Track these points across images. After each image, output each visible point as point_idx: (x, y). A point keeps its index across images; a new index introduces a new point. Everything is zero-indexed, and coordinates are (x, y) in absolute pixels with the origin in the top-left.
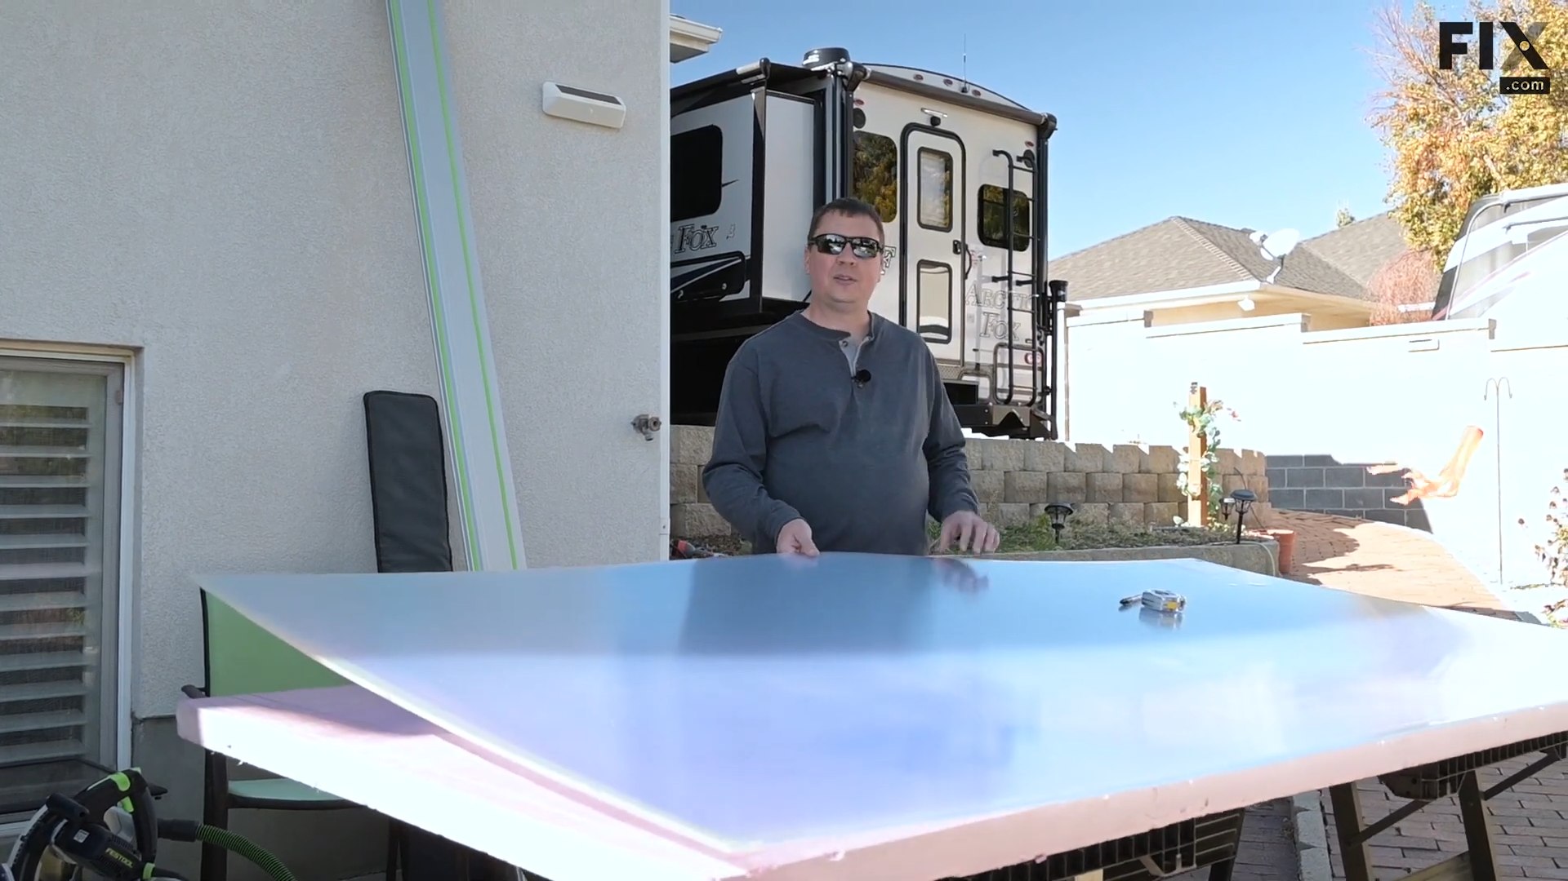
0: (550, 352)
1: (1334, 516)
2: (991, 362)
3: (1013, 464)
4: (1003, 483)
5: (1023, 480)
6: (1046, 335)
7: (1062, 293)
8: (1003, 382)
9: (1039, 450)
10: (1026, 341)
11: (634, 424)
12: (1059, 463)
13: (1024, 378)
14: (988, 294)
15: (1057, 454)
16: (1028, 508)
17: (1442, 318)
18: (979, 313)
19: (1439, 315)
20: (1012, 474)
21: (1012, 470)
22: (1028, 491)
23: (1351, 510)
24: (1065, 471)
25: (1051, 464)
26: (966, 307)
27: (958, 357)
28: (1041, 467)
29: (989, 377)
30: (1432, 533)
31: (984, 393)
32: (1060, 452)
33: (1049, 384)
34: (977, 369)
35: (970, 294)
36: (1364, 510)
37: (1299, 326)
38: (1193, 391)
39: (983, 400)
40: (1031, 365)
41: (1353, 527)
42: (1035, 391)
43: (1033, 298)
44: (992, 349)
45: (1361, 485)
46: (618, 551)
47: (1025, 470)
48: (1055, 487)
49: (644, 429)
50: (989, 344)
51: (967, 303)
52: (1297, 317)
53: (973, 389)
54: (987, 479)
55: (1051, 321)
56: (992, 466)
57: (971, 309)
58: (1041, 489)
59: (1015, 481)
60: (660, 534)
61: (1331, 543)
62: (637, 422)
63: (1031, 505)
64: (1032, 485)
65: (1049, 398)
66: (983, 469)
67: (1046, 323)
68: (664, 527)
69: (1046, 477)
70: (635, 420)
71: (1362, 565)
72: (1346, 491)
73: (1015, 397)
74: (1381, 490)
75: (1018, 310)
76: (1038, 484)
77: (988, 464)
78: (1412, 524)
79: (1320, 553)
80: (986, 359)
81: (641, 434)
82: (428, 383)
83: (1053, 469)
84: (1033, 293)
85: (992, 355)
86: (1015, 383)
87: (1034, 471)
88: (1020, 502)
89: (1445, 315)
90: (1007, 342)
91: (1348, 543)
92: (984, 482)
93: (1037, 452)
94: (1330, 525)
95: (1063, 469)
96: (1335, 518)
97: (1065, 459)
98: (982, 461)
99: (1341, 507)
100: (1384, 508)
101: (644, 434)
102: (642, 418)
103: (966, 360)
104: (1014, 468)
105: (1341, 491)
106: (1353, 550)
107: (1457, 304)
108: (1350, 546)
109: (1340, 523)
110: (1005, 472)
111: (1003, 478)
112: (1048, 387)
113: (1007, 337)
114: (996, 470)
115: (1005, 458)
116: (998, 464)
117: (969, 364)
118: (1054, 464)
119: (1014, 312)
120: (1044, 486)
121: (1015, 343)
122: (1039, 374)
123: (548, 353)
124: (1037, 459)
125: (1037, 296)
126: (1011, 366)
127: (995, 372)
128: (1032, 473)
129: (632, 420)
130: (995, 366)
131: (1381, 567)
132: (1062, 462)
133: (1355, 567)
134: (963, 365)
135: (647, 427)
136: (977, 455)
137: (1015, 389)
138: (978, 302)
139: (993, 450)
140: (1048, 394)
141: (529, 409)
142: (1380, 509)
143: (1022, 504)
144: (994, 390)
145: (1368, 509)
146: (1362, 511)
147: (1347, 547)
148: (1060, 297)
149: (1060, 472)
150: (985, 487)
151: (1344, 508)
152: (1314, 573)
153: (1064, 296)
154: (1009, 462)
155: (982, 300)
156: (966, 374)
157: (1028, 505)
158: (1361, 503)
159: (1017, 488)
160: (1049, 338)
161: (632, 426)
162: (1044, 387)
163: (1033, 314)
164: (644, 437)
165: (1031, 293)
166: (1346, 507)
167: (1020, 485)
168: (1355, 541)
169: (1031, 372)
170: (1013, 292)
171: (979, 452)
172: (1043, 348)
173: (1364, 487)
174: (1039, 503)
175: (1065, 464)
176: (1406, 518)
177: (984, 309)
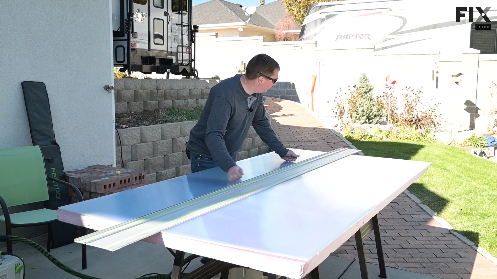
0: (78, 65)
1: (272, 98)
2: (176, 51)
3: (192, 87)
4: (189, 93)
5: (195, 92)
6: (192, 43)
7: (197, 29)
8: (180, 58)
9: (199, 83)
10: (186, 44)
11: (104, 88)
12: (204, 86)
13: (186, 56)
14: (175, 29)
15: (204, 84)
16: (196, 101)
17: (301, 40)
18: (172, 35)
19: (300, 39)
20: (191, 90)
21: (191, 89)
22: (196, 96)
23: (276, 95)
24: (206, 89)
25: (202, 87)
26: (168, 33)
27: (166, 50)
28: (199, 88)
29: (175, 56)
30: (300, 103)
31: (174, 61)
32: (204, 83)
33: (193, 58)
34: (171, 53)
35: (169, 29)
36: (280, 95)
37: (262, 40)
38: (242, 64)
39: (174, 63)
40: (188, 52)
41: (280, 102)
42: (189, 61)
43: (189, 31)
44: (176, 47)
45: (279, 88)
46: (101, 129)
47: (195, 89)
48: (203, 94)
49: (108, 90)
50: (175, 45)
51: (168, 32)
52: (262, 37)
53: (171, 60)
54: (184, 92)
55: (193, 38)
56: (186, 88)
57: (169, 34)
58: (199, 94)
59: (192, 92)
60: (113, 122)
61: (275, 107)
62: (105, 88)
63: (197, 99)
64: (197, 94)
65: (193, 62)
66: (183, 89)
67: (192, 38)
68: (114, 120)
69: (201, 91)
70: (105, 87)
71: (286, 114)
72: (275, 90)
73: (184, 62)
74: (285, 90)
75: (184, 35)
76: (199, 93)
77: (184, 87)
78: (293, 100)
79: (273, 110)
80: (174, 50)
81: (107, 91)
82: (41, 78)
83: (203, 88)
84: (189, 29)
85: (176, 49)
86: (184, 58)
87: (197, 89)
88: (194, 99)
89: (302, 39)
90: (181, 45)
91: (279, 107)
92: (183, 93)
93: (198, 83)
94: (273, 101)
95: (205, 88)
96: (273, 98)
97: (206, 85)
98: (183, 87)
99: (273, 94)
100: (285, 95)
101: (108, 91)
102: (107, 86)
103: (168, 51)
104: (192, 88)
105: (273, 90)
106: (282, 109)
107: (306, 36)
108: (280, 108)
109: (275, 100)
110: (189, 90)
111: (189, 92)
112: (193, 59)
113: (181, 43)
114: (187, 89)
115: (189, 85)
116: (187, 87)
117: (169, 52)
118: (203, 87)
119: (183, 36)
120: (200, 94)
121: (183, 45)
122: (190, 55)
123: (78, 66)
124: (198, 85)
125: (190, 30)
126: (182, 52)
127: (177, 54)
128: (197, 90)
129: (104, 87)
130: (177, 52)
131: (291, 115)
132: (205, 85)
133: (284, 115)
134: (168, 52)
135: (109, 89)
136: (181, 85)
137: (184, 60)
138: (172, 32)
139: (186, 83)
140: (193, 61)
141: (72, 85)
142: (284, 95)
143: (194, 100)
144: (177, 60)
145: (281, 95)
146: (279, 96)
147: (279, 108)
148: (196, 31)
149: (204, 89)
150: (184, 94)
151: (274, 95)
152: (274, 117)
153: (198, 30)
154: (190, 87)
155: (173, 31)
156: (169, 55)
157: (196, 100)
158: (279, 93)
159: (193, 94)
160: (193, 44)
161: (104, 89)
162: (192, 59)
163: (189, 36)
164: (108, 92)
165: (188, 29)
166: (275, 95)
167: (194, 94)
168: (281, 106)
169: (188, 54)
170: (183, 29)
171: (182, 84)
172: (191, 46)
173: (280, 89)
174: (199, 99)
175: (206, 87)
176: (291, 98)
177: (173, 34)
